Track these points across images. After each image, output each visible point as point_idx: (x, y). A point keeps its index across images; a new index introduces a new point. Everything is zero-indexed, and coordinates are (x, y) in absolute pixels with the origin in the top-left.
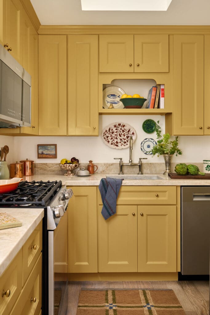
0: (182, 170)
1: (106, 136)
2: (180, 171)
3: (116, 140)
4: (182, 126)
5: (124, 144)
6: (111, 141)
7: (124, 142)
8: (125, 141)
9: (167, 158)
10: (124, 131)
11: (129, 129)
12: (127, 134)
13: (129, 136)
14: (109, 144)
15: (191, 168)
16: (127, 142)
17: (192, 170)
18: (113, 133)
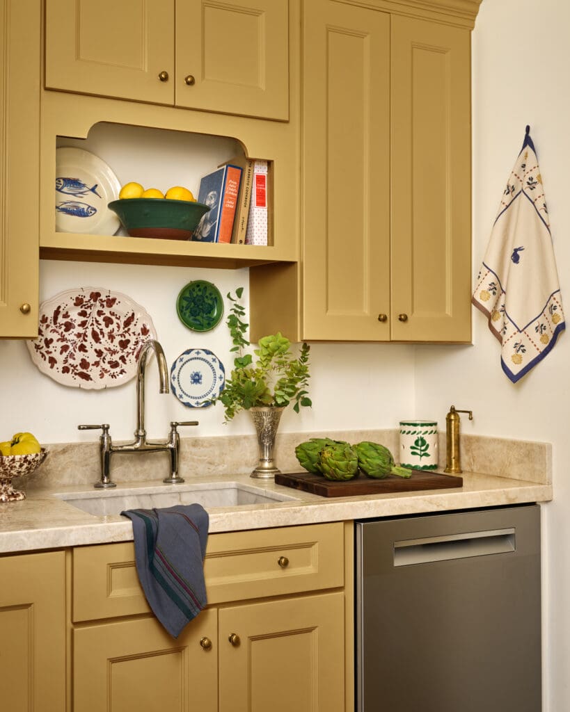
0: (342, 464)
1: (43, 338)
2: (337, 466)
3: (79, 355)
4: (327, 310)
5: (113, 371)
6: (60, 358)
7: (109, 363)
8: (116, 358)
9: (267, 421)
10: (112, 322)
11: (130, 315)
12: (121, 331)
13: (128, 341)
14: (56, 373)
15: (368, 454)
16: (120, 362)
17: (373, 463)
18: (69, 326)
